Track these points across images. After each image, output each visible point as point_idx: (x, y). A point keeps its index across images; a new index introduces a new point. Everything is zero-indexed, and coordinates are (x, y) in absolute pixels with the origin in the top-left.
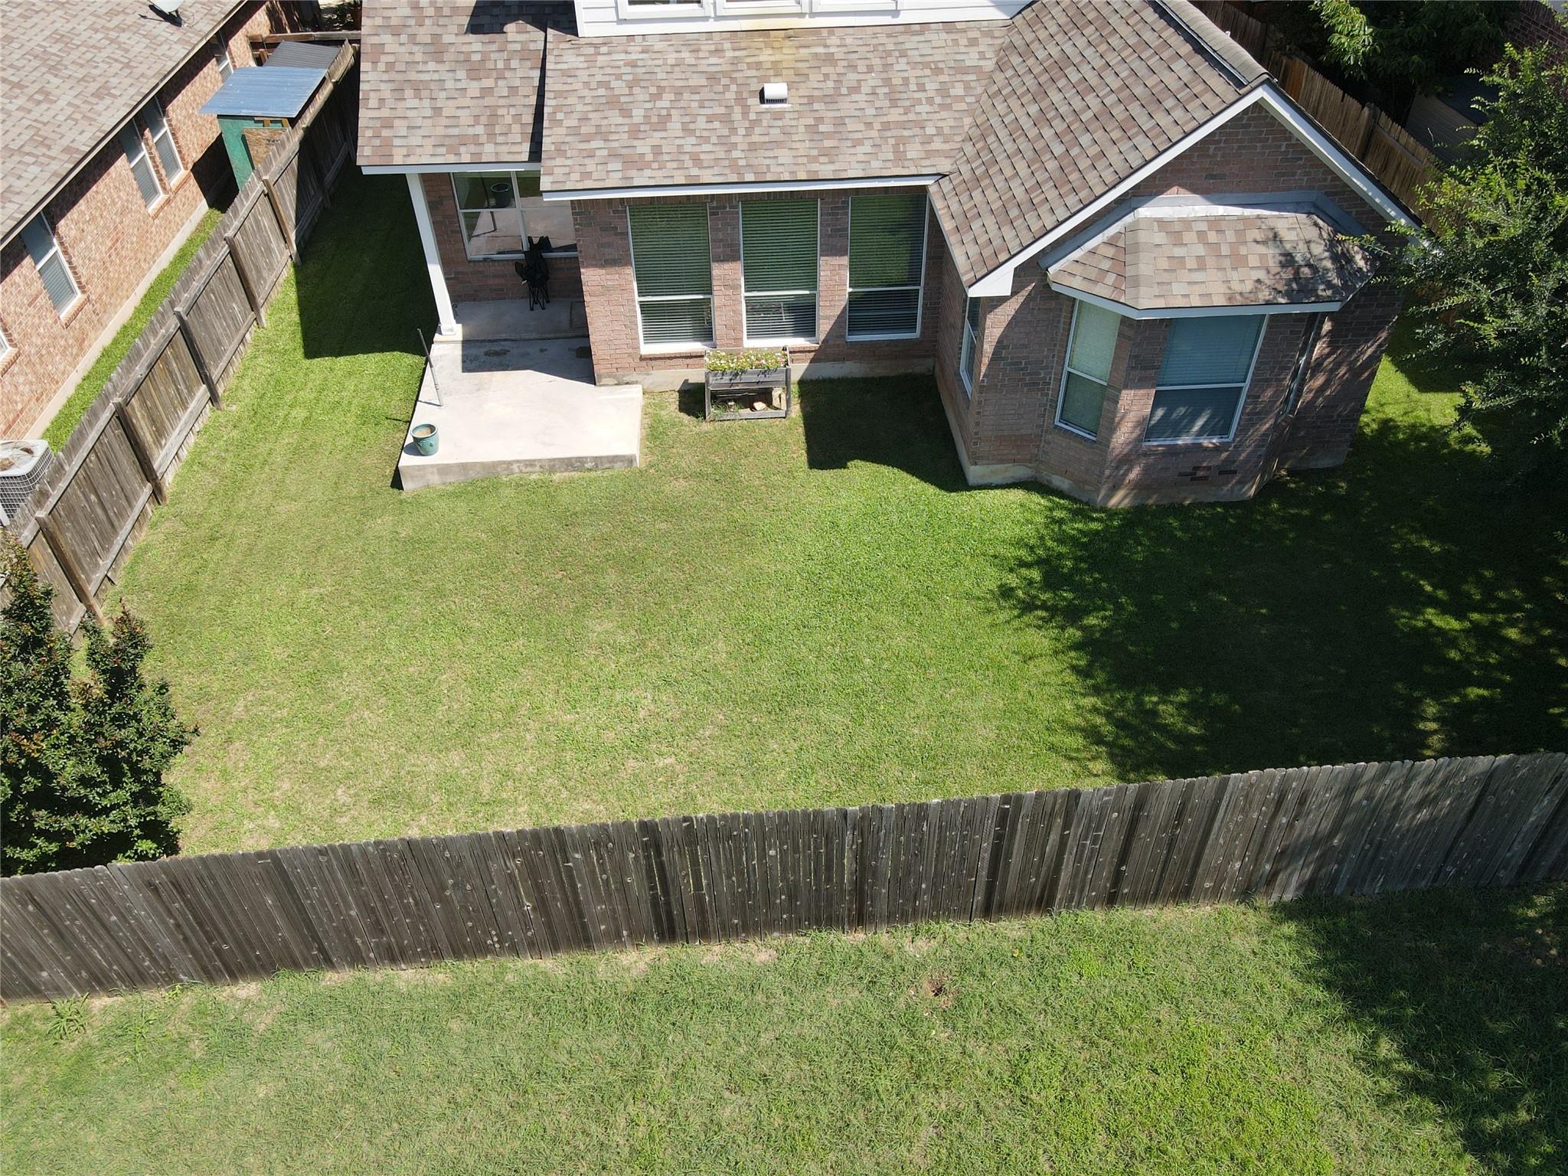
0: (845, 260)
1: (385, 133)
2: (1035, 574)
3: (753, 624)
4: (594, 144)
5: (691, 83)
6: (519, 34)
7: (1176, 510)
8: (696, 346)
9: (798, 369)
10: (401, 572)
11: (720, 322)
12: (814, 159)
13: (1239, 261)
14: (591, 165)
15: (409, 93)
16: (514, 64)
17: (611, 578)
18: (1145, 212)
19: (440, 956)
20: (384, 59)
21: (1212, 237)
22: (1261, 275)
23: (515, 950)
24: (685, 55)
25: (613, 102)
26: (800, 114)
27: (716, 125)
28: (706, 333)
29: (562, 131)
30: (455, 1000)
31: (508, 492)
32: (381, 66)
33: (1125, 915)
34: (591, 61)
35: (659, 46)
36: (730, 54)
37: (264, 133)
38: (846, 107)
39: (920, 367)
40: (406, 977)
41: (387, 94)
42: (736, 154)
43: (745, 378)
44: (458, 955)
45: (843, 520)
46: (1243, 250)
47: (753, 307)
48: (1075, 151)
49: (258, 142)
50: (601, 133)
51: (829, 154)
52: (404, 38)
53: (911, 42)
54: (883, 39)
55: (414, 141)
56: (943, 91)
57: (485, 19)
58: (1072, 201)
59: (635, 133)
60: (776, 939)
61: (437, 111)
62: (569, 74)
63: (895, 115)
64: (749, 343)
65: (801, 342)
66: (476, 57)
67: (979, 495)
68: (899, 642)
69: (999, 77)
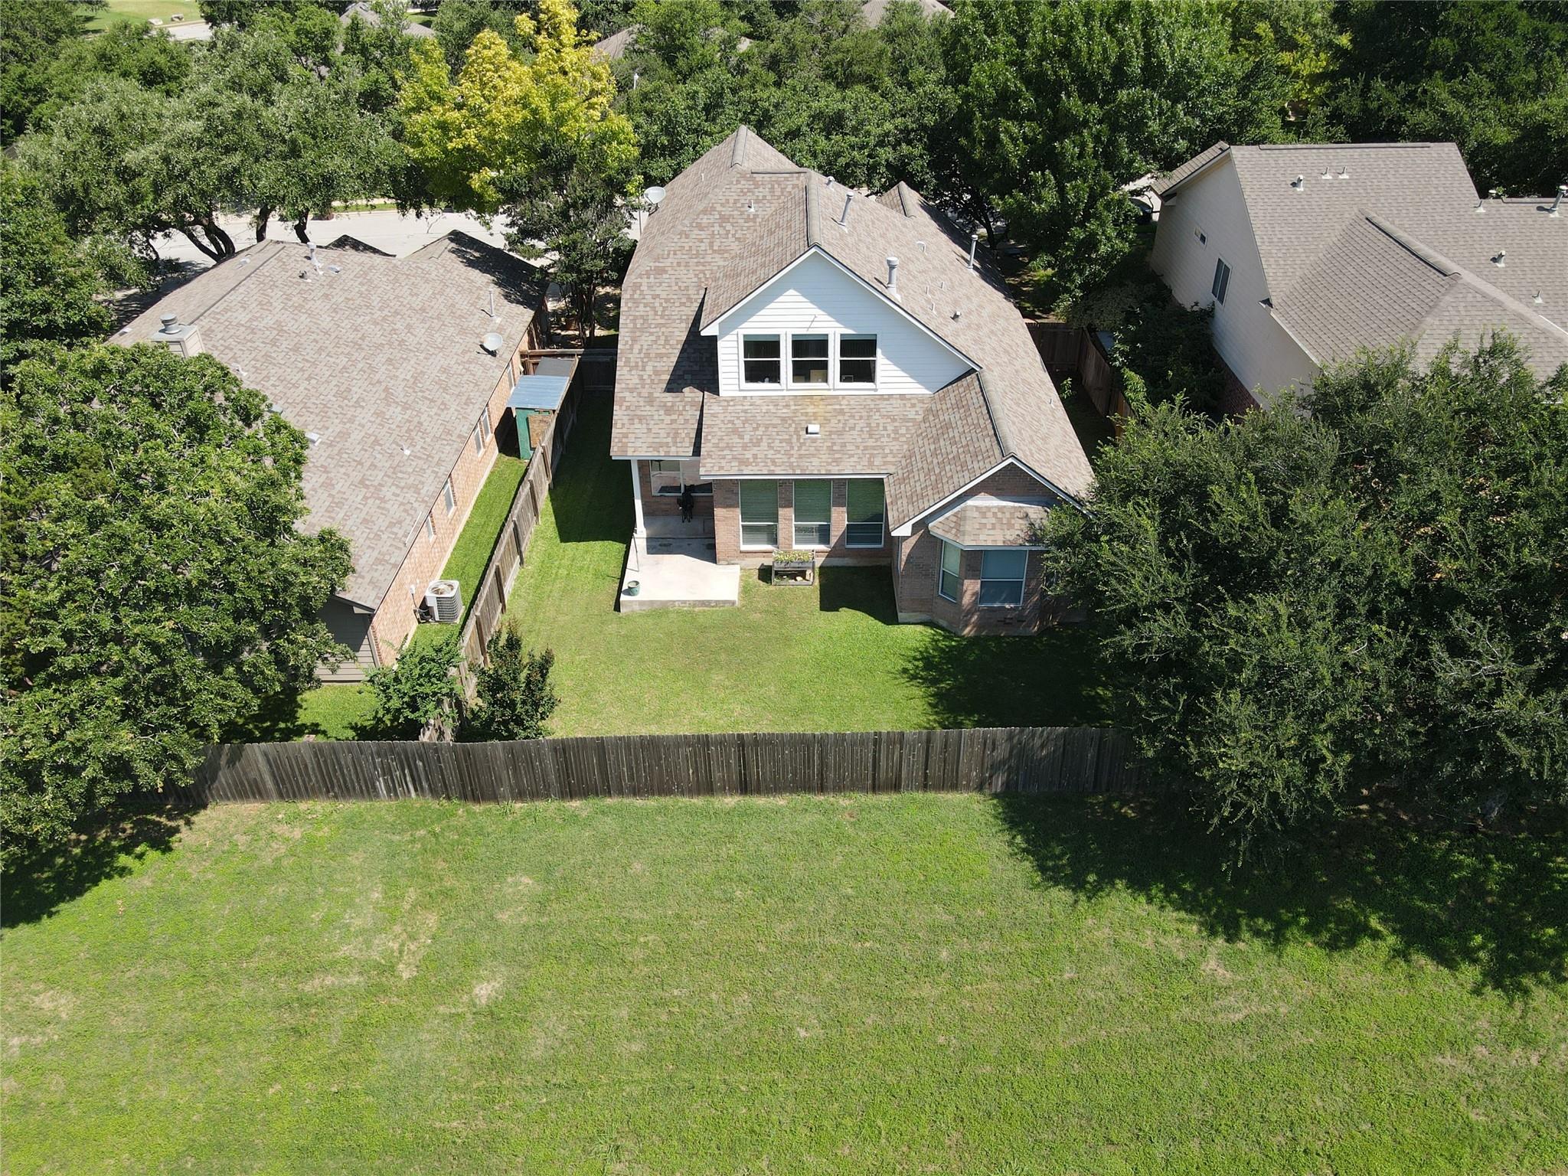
0: (845, 509)
1: (624, 440)
2: (920, 664)
3: (788, 679)
4: (725, 452)
5: (774, 422)
6: (691, 394)
7: (998, 638)
8: (769, 547)
9: (819, 561)
10: (623, 650)
11: (781, 536)
12: (829, 464)
13: (1010, 526)
14: (723, 463)
15: (636, 421)
16: (687, 408)
17: (723, 657)
18: (970, 502)
19: (653, 795)
20: (625, 404)
21: (1000, 515)
22: (1019, 532)
23: (683, 794)
24: (771, 407)
25: (735, 431)
26: (825, 440)
27: (784, 444)
28: (774, 541)
29: (710, 445)
30: (659, 811)
31: (671, 615)
32: (624, 408)
33: (931, 795)
34: (725, 409)
35: (759, 402)
36: (793, 407)
37: (540, 417)
38: (847, 437)
39: (883, 562)
40: (639, 802)
41: (626, 421)
42: (792, 460)
43: (792, 565)
44: (660, 795)
45: (835, 636)
46: (1013, 522)
47: (798, 529)
48: (943, 473)
49: (535, 422)
50: (729, 447)
51: (837, 461)
52: (635, 394)
53: (882, 404)
54: (869, 402)
55: (638, 444)
56: (896, 431)
57: (674, 385)
58: (936, 497)
59: (745, 447)
60: (787, 796)
61: (649, 430)
62: (713, 415)
63: (871, 443)
64: (796, 547)
65: (822, 547)
66: (669, 404)
67: (903, 627)
68: (854, 690)
69: (923, 425)
